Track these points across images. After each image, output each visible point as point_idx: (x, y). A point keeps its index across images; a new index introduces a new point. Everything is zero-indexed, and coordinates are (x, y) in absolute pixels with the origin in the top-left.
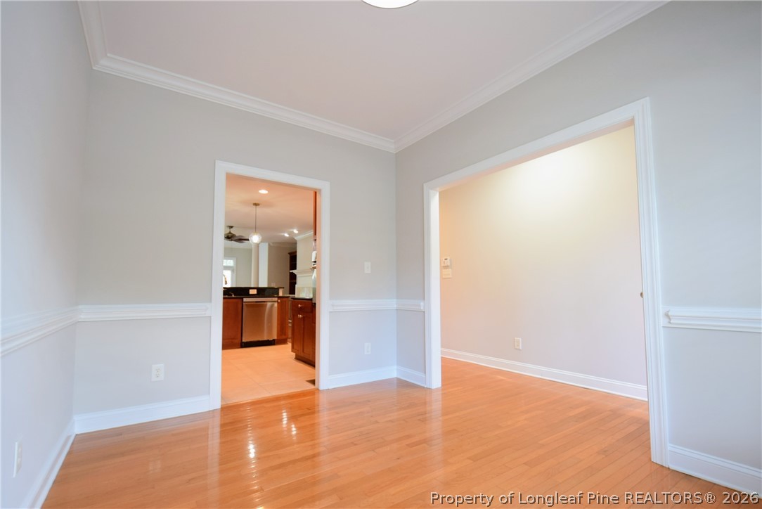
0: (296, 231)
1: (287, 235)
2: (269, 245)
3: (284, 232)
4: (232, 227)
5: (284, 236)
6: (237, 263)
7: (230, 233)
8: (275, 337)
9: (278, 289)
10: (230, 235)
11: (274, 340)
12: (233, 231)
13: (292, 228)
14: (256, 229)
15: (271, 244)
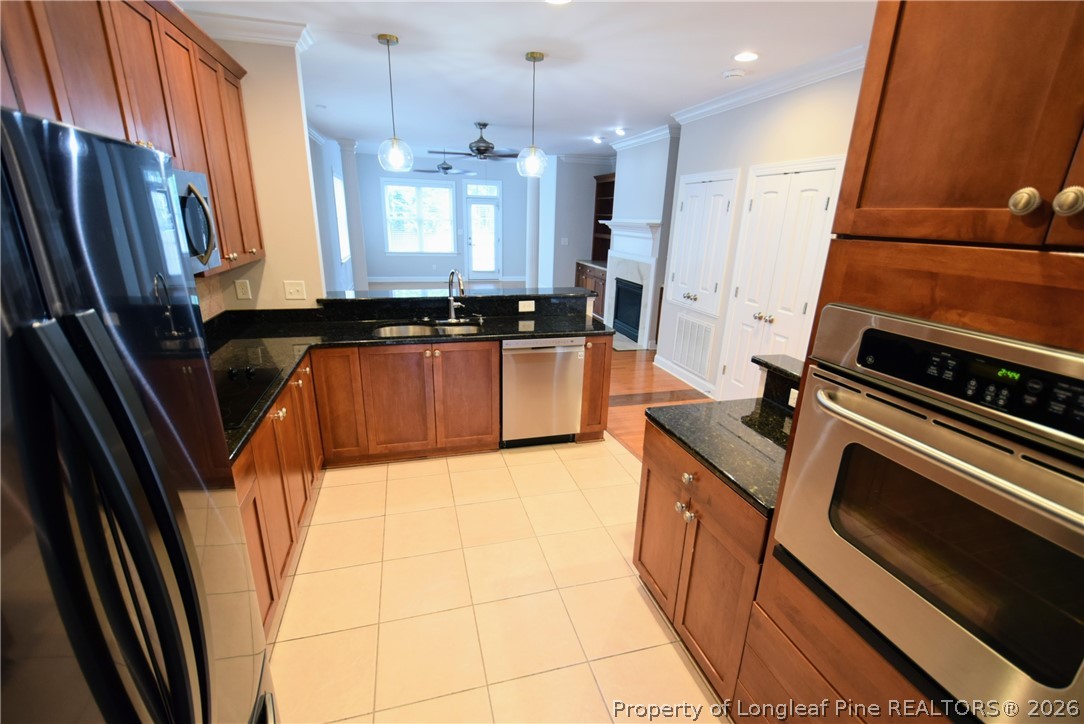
0: (620, 131)
1: (597, 140)
2: (558, 158)
3: (591, 133)
4: (484, 125)
5: (591, 141)
6: (503, 191)
7: (482, 140)
8: (577, 430)
9: (582, 299)
10: (482, 146)
11: (574, 435)
12: (488, 135)
13: (612, 121)
14: (533, 128)
15: (563, 159)
